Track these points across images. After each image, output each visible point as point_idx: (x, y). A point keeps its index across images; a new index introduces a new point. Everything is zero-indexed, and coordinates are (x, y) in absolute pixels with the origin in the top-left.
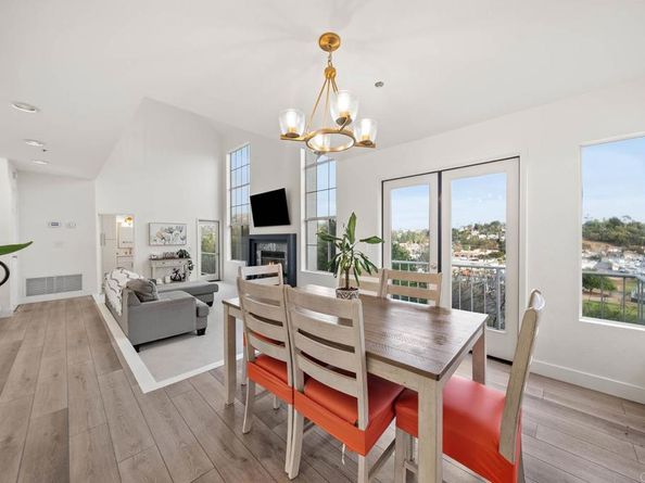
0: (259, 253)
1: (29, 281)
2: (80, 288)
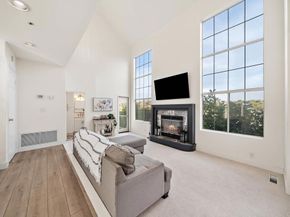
0: (159, 117)
1: (23, 136)
2: (56, 140)
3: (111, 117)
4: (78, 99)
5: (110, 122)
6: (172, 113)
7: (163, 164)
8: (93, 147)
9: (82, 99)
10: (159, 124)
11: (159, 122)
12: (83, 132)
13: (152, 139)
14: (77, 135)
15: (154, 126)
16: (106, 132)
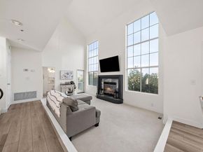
0: (103, 83)
1: (15, 94)
2: (36, 97)
3: (72, 83)
4: (51, 71)
5: (71, 87)
6: (110, 80)
7: (95, 108)
8: (57, 99)
9: (54, 71)
10: (103, 88)
11: (103, 86)
12: (52, 92)
13: (98, 97)
14: (49, 93)
15: (100, 89)
16: (69, 92)
